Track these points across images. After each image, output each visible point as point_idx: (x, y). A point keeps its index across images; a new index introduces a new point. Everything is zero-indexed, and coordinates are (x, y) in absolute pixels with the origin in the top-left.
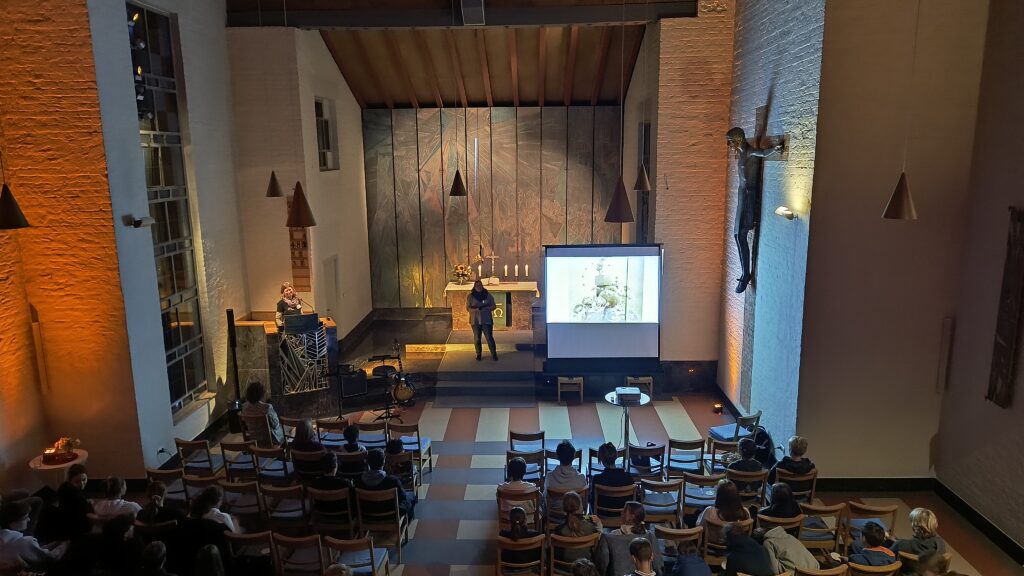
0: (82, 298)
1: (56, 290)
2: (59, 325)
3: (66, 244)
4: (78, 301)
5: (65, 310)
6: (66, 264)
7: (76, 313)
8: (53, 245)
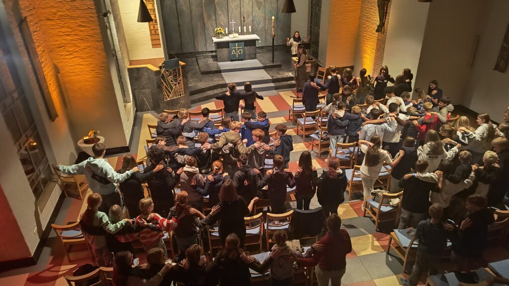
0: (83, 58)
1: (68, 55)
2: (72, 74)
3: (71, 28)
4: (81, 60)
5: (74, 65)
6: (72, 40)
7: (81, 67)
8: (63, 30)
